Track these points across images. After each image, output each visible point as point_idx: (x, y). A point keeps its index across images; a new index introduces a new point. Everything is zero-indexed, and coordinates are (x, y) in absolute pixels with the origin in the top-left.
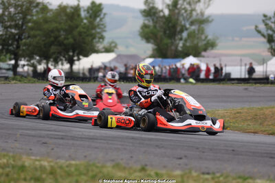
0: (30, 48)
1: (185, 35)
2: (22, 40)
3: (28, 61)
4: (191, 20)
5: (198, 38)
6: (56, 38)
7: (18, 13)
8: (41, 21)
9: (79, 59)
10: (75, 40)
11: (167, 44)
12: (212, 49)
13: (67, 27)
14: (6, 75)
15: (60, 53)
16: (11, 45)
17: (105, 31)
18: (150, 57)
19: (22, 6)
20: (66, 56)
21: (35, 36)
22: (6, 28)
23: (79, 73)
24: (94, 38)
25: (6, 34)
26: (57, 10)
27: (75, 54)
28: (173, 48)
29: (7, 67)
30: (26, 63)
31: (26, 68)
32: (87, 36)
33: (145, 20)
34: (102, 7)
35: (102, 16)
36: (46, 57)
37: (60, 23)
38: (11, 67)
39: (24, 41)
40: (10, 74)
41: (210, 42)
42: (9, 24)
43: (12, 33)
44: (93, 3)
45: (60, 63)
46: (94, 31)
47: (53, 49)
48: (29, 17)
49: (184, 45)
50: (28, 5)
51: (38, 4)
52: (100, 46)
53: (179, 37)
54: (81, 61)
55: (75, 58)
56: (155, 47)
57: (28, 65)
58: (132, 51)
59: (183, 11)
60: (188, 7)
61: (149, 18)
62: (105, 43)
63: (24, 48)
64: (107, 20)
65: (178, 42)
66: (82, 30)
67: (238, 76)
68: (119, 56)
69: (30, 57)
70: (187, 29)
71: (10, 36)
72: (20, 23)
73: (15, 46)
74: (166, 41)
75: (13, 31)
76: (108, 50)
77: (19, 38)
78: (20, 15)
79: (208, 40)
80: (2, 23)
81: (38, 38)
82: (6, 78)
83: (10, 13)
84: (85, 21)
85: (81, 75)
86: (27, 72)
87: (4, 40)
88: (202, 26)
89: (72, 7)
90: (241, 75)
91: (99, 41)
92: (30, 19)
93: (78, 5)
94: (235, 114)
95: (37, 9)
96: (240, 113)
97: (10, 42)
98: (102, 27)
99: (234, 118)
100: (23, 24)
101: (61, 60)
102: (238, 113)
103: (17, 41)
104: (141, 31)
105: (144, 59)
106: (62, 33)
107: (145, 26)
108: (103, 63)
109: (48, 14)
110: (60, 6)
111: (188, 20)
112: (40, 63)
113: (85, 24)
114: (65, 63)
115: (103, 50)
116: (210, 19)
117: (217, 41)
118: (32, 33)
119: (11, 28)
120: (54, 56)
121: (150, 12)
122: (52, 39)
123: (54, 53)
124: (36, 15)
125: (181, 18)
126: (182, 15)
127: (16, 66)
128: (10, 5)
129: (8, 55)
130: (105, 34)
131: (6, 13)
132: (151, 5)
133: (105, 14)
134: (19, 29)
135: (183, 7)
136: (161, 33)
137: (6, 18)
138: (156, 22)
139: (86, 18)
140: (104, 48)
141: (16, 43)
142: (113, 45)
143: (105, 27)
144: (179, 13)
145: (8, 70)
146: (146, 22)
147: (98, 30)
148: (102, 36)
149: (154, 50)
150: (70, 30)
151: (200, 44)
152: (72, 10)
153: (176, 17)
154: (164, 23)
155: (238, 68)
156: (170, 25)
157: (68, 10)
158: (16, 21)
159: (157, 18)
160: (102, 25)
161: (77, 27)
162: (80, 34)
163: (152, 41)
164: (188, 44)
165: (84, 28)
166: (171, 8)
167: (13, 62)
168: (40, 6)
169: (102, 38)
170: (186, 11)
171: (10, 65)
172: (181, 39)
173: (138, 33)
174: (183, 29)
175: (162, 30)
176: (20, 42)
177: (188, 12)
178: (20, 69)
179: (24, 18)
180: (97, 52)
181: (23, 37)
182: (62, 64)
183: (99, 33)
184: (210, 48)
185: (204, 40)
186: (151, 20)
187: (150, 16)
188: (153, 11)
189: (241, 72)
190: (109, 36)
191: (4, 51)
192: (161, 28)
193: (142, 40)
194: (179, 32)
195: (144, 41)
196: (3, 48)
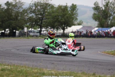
0: (47, 24)
1: (111, 18)
2: (43, 20)
3: (45, 29)
4: (114, 11)
6: (57, 19)
7: (42, 9)
8: (51, 12)
9: (67, 28)
10: (65, 20)
11: (104, 22)
13: (62, 15)
14: (37, 35)
15: (59, 25)
16: (39, 22)
18: (97, 27)
19: (43, 6)
20: (62, 27)
21: (48, 19)
22: (36, 15)
23: (67, 34)
24: (73, 19)
25: (36, 18)
26: (57, 7)
27: (65, 26)
28: (106, 23)
29: (37, 31)
30: (45, 30)
31: (45, 32)
32: (70, 18)
33: (94, 12)
34: (76, 6)
35: (76, 10)
36: (53, 27)
37: (59, 13)
38: (39, 31)
39: (44, 20)
40: (38, 34)
42: (37, 13)
43: (39, 17)
44: (73, 4)
45: (59, 30)
46: (73, 16)
47: (56, 24)
48: (46, 10)
49: (111, 22)
50: (46, 5)
51: (50, 5)
52: (76, 23)
53: (109, 18)
54: (68, 29)
55: (65, 28)
56: (99, 23)
57: (46, 30)
58: (89, 25)
59: (111, 8)
60: (112, 6)
61: (96, 11)
62: (78, 21)
63: (44, 23)
64: (78, 12)
65: (108, 21)
66: (68, 16)
68: (84, 27)
69: (47, 27)
70: (112, 15)
71: (38, 18)
72: (42, 13)
73: (40, 23)
74: (104, 20)
75: (39, 16)
76: (79, 24)
77: (42, 19)
78: (43, 10)
80: (35, 13)
81: (50, 19)
82: (37, 36)
83: (38, 9)
84: (69, 12)
86: (46, 33)
87: (36, 20)
89: (64, 6)
91: (75, 21)
92: (47, 11)
93: (67, 5)
95: (50, 7)
97: (38, 21)
98: (77, 14)
100: (43, 13)
101: (59, 28)
104: (93, 16)
105: (94, 28)
106: (60, 17)
107: (94, 14)
108: (77, 30)
109: (54, 9)
110: (59, 6)
111: (112, 12)
113: (69, 13)
114: (61, 30)
115: (77, 24)
118: (47, 17)
119: (38, 15)
120: (56, 27)
121: (97, 8)
122: (56, 20)
123: (56, 26)
124: (49, 10)
125: (110, 11)
126: (110, 9)
127: (41, 31)
128: (38, 5)
129: (37, 27)
130: (78, 17)
131: (37, 9)
132: (97, 5)
133: (78, 9)
134: (42, 16)
135: (110, 6)
136: (101, 17)
137: (36, 11)
138: (99, 12)
139: (70, 11)
140: (77, 23)
141: (40, 21)
142: (81, 22)
143: (78, 14)
144: (109, 9)
146: (95, 12)
147: (75, 16)
148: (77, 18)
149: (98, 24)
150: (63, 16)
152: (64, 7)
153: (108, 10)
154: (103, 13)
156: (105, 13)
157: (62, 7)
158: (40, 12)
159: (100, 11)
160: (77, 13)
161: (66, 14)
162: (67, 17)
163: (97, 20)
164: (113, 22)
165: (69, 15)
166: (105, 6)
167: (39, 29)
168: (51, 6)
169: (77, 19)
170: (112, 8)
171: (38, 30)
172: (110, 20)
173: (92, 17)
174: (111, 15)
175: (102, 16)
176: (42, 21)
177: (113, 8)
178: (42, 32)
179: (44, 11)
180: (74, 25)
181: (44, 19)
182: (60, 30)
183: (75, 17)
186: (97, 12)
187: (97, 10)
188: (98, 8)
190: (79, 18)
191: (36, 25)
192: (101, 15)
193: (93, 20)
194: (109, 17)
195: (94, 20)
196: (35, 24)
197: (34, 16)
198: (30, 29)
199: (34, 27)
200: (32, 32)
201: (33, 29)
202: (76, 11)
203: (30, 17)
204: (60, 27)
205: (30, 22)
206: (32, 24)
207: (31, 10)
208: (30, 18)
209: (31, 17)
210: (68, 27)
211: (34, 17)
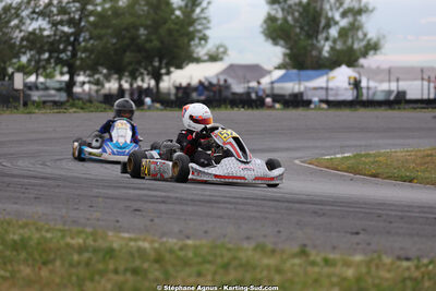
0: (93, 56)
2: (79, 43)
3: (89, 76)
4: (342, 9)
5: (353, 37)
7: (74, 1)
8: (110, 13)
9: (168, 73)
10: (162, 42)
11: (305, 47)
12: (375, 54)
13: (149, 22)
14: (57, 99)
15: (139, 63)
16: (64, 50)
17: (208, 28)
18: (279, 68)
20: (150, 68)
21: (99, 38)
22: (54, 24)
23: (169, 94)
24: (193, 39)
25: (55, 35)
27: (163, 65)
28: (315, 53)
29: (58, 86)
31: (87, 87)
32: (182, 35)
33: (270, 9)
35: (204, 4)
36: (118, 70)
37: (139, 16)
38: (63, 85)
39: (83, 44)
40: (62, 97)
41: (372, 42)
42: (59, 18)
43: (63, 32)
45: (139, 79)
46: (191, 29)
47: (129, 56)
49: (332, 48)
54: (172, 75)
55: (163, 71)
56: (288, 51)
57: (89, 82)
61: (276, 6)
62: (210, 46)
63: (83, 55)
65: (322, 42)
66: (172, 26)
67: (418, 97)
68: (231, 67)
69: (92, 68)
70: (336, 23)
71: (61, 37)
72: (77, 17)
73: (69, 53)
74: (304, 42)
75: (66, 29)
76: (213, 58)
77: (75, 40)
78: (77, 5)
79: (369, 41)
80: (49, 16)
81: (105, 40)
82: (56, 104)
83: (60, 1)
84: (178, 13)
85: (173, 97)
86: (89, 93)
87: (52, 44)
88: (359, 18)
90: (422, 94)
91: (197, 46)
92: (92, 11)
94: (424, 157)
96: (431, 155)
97: (61, 47)
98: (204, 21)
99: (421, 164)
100: (80, 19)
101: (142, 74)
102: (428, 156)
103: (73, 44)
104: (265, 26)
105: (269, 72)
107: (271, 19)
108: (206, 79)
109: (120, 3)
111: (337, 10)
112: (108, 78)
113: (178, 17)
114: (147, 78)
115: (206, 58)
116: (370, 8)
117: (382, 42)
118: (96, 32)
119: (62, 25)
120: (130, 68)
122: (126, 41)
123: (130, 63)
124: (101, 4)
125: (327, 7)
127: (71, 84)
129: (58, 68)
130: (208, 32)
131: (55, 2)
134: (75, 27)
136: (298, 30)
137: (55, 10)
138: (288, 12)
139: (180, 8)
140: (207, 54)
141: (70, 48)
142: (221, 50)
143: (209, 22)
145: (59, 90)
146: (273, 13)
147: (199, 27)
148: (204, 35)
149: (285, 55)
150: (155, 27)
151: (356, 46)
153: (319, 4)
154: (301, 14)
155: (418, 83)
158: (69, 14)
159: (289, 6)
160: (205, 18)
161: (165, 22)
162: (170, 32)
163: (282, 42)
164: (339, 46)
165: (176, 24)
167: (66, 78)
169: (205, 38)
171: (61, 82)
172: (327, 39)
173: (261, 30)
174: (330, 23)
175: (298, 24)
176: (77, 47)
178: (77, 90)
179: (83, 9)
180: (198, 60)
181: (81, 39)
182: (143, 80)
183: (199, 31)
184: (372, 52)
185: (362, 40)
186: (279, 10)
187: (279, 3)
189: (422, 90)
191: (52, 61)
192: (296, 20)
193: (266, 40)
194: (324, 28)
195: (270, 41)
196: (50, 57)
197: (44, 30)
198: (32, 78)
199: (45, 68)
200: (37, 88)
201: (41, 79)
202: (202, 10)
203: (30, 33)
204: (142, 71)
205: (32, 53)
206: (39, 61)
207: (36, 6)
208: (32, 37)
209: (33, 33)
210: (172, 69)
211: (46, 33)
